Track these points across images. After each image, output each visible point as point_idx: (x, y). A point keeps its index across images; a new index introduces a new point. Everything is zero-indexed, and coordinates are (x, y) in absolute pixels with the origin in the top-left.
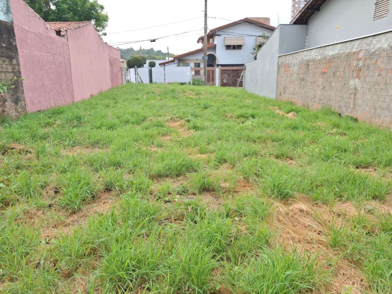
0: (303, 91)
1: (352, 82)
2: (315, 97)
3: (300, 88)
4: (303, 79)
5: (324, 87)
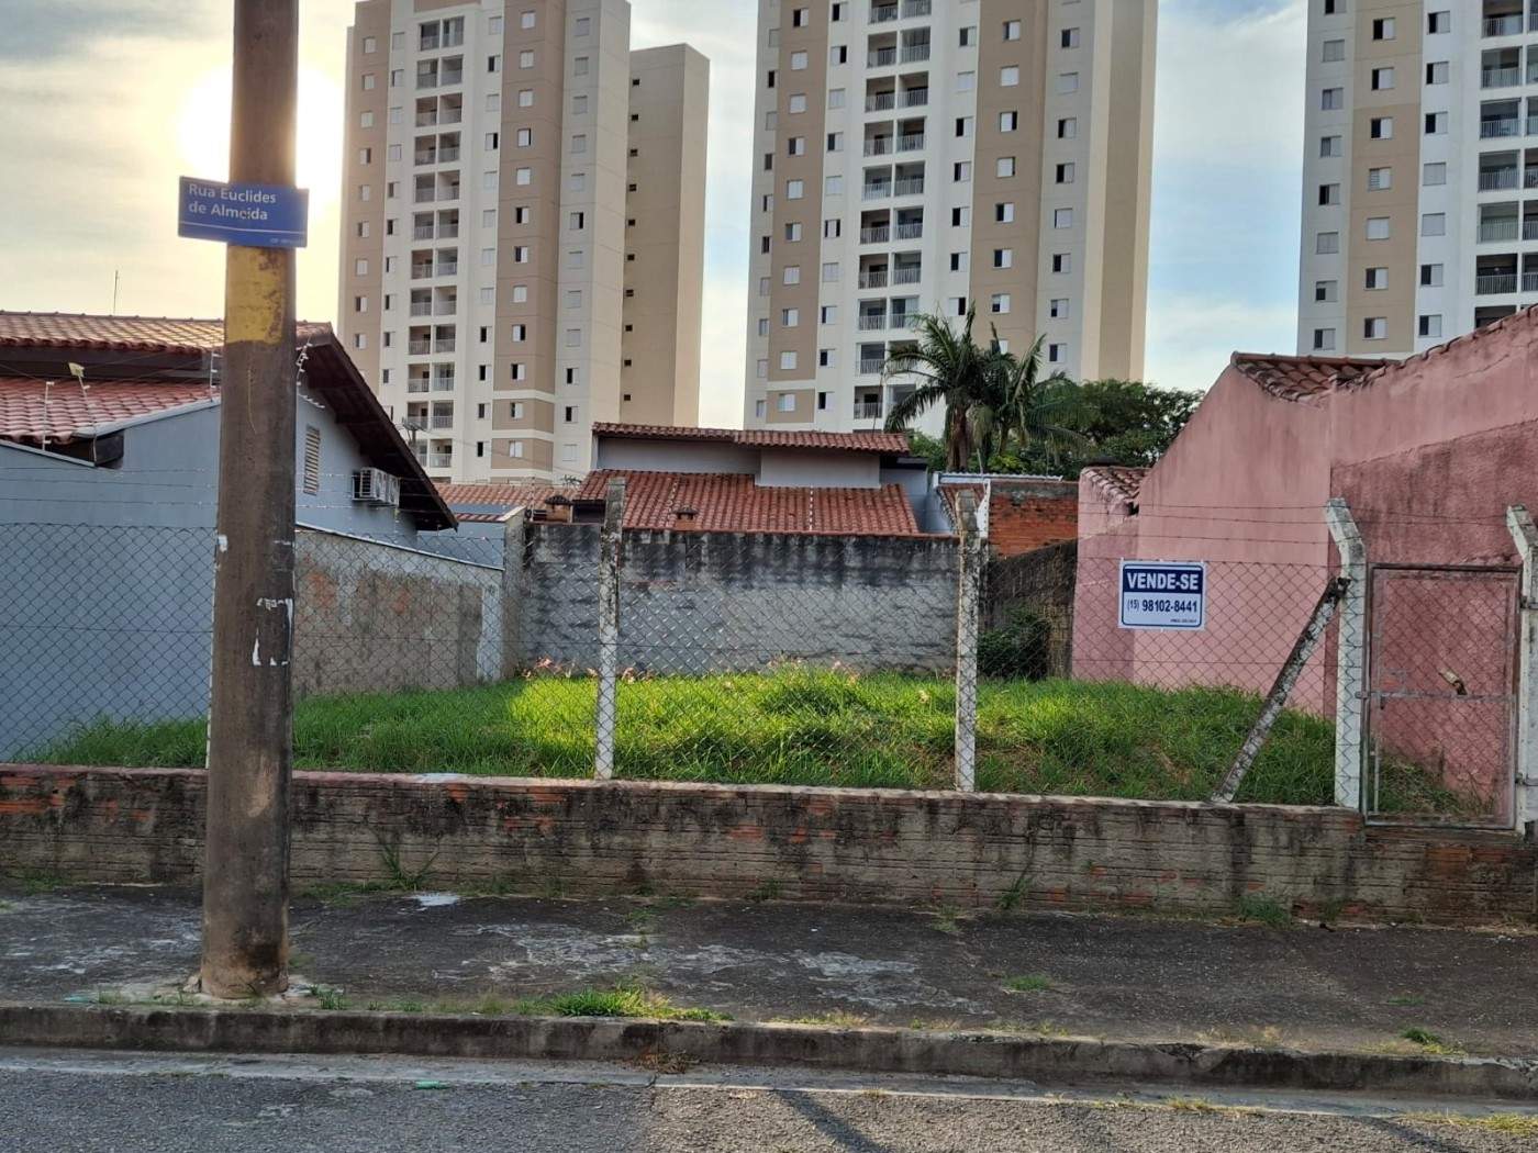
0: (368, 665)
1: (426, 634)
2: (388, 672)
3: (362, 655)
4: (367, 629)
5: (401, 646)
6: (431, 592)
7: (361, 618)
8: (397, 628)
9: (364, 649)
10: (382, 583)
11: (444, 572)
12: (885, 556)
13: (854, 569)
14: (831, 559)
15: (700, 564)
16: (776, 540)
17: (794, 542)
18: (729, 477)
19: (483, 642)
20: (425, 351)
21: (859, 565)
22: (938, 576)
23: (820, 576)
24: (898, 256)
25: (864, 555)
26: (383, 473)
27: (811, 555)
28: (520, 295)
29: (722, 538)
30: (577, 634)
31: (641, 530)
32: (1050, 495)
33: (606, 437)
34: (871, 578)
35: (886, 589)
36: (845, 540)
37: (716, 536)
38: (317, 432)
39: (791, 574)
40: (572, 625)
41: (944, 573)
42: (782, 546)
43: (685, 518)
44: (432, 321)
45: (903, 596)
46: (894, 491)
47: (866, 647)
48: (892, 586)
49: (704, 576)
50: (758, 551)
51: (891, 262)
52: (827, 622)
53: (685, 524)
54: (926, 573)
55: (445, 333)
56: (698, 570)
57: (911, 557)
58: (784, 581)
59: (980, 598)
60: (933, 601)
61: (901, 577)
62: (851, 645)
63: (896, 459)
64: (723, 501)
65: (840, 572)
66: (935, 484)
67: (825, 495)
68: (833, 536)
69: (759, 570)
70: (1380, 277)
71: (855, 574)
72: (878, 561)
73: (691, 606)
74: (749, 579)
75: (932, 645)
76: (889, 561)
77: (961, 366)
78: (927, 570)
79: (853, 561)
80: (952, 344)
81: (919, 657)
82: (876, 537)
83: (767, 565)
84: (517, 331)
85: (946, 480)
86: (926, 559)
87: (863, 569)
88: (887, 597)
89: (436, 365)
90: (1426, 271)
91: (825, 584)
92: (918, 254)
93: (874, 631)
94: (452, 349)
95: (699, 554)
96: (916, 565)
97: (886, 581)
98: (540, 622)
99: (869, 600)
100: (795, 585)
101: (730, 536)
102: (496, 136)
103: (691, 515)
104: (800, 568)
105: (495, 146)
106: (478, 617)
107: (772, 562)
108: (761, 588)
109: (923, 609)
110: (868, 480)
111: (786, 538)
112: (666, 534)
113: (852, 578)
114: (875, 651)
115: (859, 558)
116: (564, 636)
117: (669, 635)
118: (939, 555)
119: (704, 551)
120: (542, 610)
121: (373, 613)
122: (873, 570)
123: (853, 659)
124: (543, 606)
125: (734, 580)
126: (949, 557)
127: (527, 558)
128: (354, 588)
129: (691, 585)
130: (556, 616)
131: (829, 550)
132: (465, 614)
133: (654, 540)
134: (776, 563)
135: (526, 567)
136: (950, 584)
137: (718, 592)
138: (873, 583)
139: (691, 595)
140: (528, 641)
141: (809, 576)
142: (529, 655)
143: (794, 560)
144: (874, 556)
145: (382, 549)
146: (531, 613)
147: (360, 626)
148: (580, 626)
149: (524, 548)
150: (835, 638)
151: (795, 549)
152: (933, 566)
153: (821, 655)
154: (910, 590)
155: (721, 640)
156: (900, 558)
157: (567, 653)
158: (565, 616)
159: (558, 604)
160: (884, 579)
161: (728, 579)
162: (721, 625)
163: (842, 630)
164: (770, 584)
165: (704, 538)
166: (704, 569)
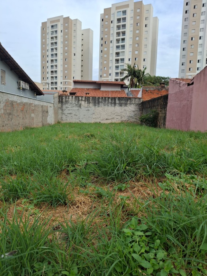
0: (11, 122)
1: (32, 115)
2: (19, 124)
3: (8, 120)
4: (10, 114)
5: (23, 118)
6: (33, 106)
7: (8, 111)
8: (22, 114)
9: (9, 119)
10: (15, 104)
11: (37, 103)
12: (123, 101)
13: (117, 103)
14: (113, 101)
15: (90, 103)
16: (104, 98)
17: (107, 98)
18: (96, 89)
19: (49, 116)
20: (53, 74)
23: (111, 105)
24: (121, 59)
26: (24, 82)
27: (110, 100)
28: (66, 66)
30: (69, 115)
31: (79, 96)
32: (153, 89)
33: (76, 82)
34: (121, 105)
36: (116, 98)
37: (93, 97)
38: (5, 71)
40: (68, 114)
41: (134, 104)
43: (87, 94)
44: (54, 70)
45: (126, 108)
46: (123, 91)
47: (119, 117)
48: (124, 106)
49: (91, 105)
50: (100, 100)
51: (120, 60)
52: (113, 113)
53: (88, 95)
54: (130, 104)
56: (90, 104)
57: (128, 101)
58: (105, 105)
60: (132, 109)
61: (126, 104)
62: (118, 117)
63: (123, 86)
64: (95, 92)
65: (115, 104)
66: (129, 90)
67: (112, 92)
68: (114, 97)
69: (101, 104)
70: (192, 61)
71: (118, 104)
72: (122, 102)
73: (89, 110)
74: (99, 105)
75: (131, 117)
76: (124, 102)
77: (133, 72)
79: (117, 102)
80: (131, 69)
81: (129, 119)
82: (121, 97)
83: (102, 102)
85: (131, 89)
86: (130, 101)
87: (119, 103)
88: (124, 108)
89: (55, 76)
90: (199, 61)
91: (112, 106)
92: (124, 59)
93: (121, 114)
94: (57, 74)
96: (129, 102)
98: (62, 113)
99: (120, 109)
100: (107, 106)
101: (95, 97)
103: (88, 94)
104: (108, 103)
106: (47, 112)
109: (130, 110)
110: (119, 89)
111: (105, 98)
112: (84, 97)
113: (117, 105)
114: (121, 118)
115: (118, 101)
116: (66, 116)
117: (85, 115)
118: (133, 100)
119: (91, 100)
120: (62, 111)
121: (12, 110)
122: (121, 103)
123: (117, 119)
124: (62, 110)
125: (96, 105)
126: (135, 101)
127: (59, 101)
128: (4, 104)
129: (88, 106)
130: (65, 112)
131: (113, 100)
132: (44, 111)
133: (82, 98)
134: (104, 102)
135: (59, 103)
136: (135, 106)
137: (93, 108)
138: (121, 106)
139: (88, 108)
140: (60, 117)
141: (110, 105)
142: (60, 119)
143: (107, 102)
144: (121, 101)
145: (14, 96)
146: (60, 111)
147: (7, 113)
148: (69, 114)
149: (58, 100)
150: (114, 116)
151: (107, 100)
152: (132, 103)
153: (112, 119)
154: (127, 107)
155: (94, 116)
156: (126, 101)
157: (67, 119)
158: (66, 112)
159: (65, 110)
160: (123, 105)
161: (95, 105)
162: (94, 113)
163: (115, 114)
164: (102, 106)
165: (91, 98)
166: (91, 103)
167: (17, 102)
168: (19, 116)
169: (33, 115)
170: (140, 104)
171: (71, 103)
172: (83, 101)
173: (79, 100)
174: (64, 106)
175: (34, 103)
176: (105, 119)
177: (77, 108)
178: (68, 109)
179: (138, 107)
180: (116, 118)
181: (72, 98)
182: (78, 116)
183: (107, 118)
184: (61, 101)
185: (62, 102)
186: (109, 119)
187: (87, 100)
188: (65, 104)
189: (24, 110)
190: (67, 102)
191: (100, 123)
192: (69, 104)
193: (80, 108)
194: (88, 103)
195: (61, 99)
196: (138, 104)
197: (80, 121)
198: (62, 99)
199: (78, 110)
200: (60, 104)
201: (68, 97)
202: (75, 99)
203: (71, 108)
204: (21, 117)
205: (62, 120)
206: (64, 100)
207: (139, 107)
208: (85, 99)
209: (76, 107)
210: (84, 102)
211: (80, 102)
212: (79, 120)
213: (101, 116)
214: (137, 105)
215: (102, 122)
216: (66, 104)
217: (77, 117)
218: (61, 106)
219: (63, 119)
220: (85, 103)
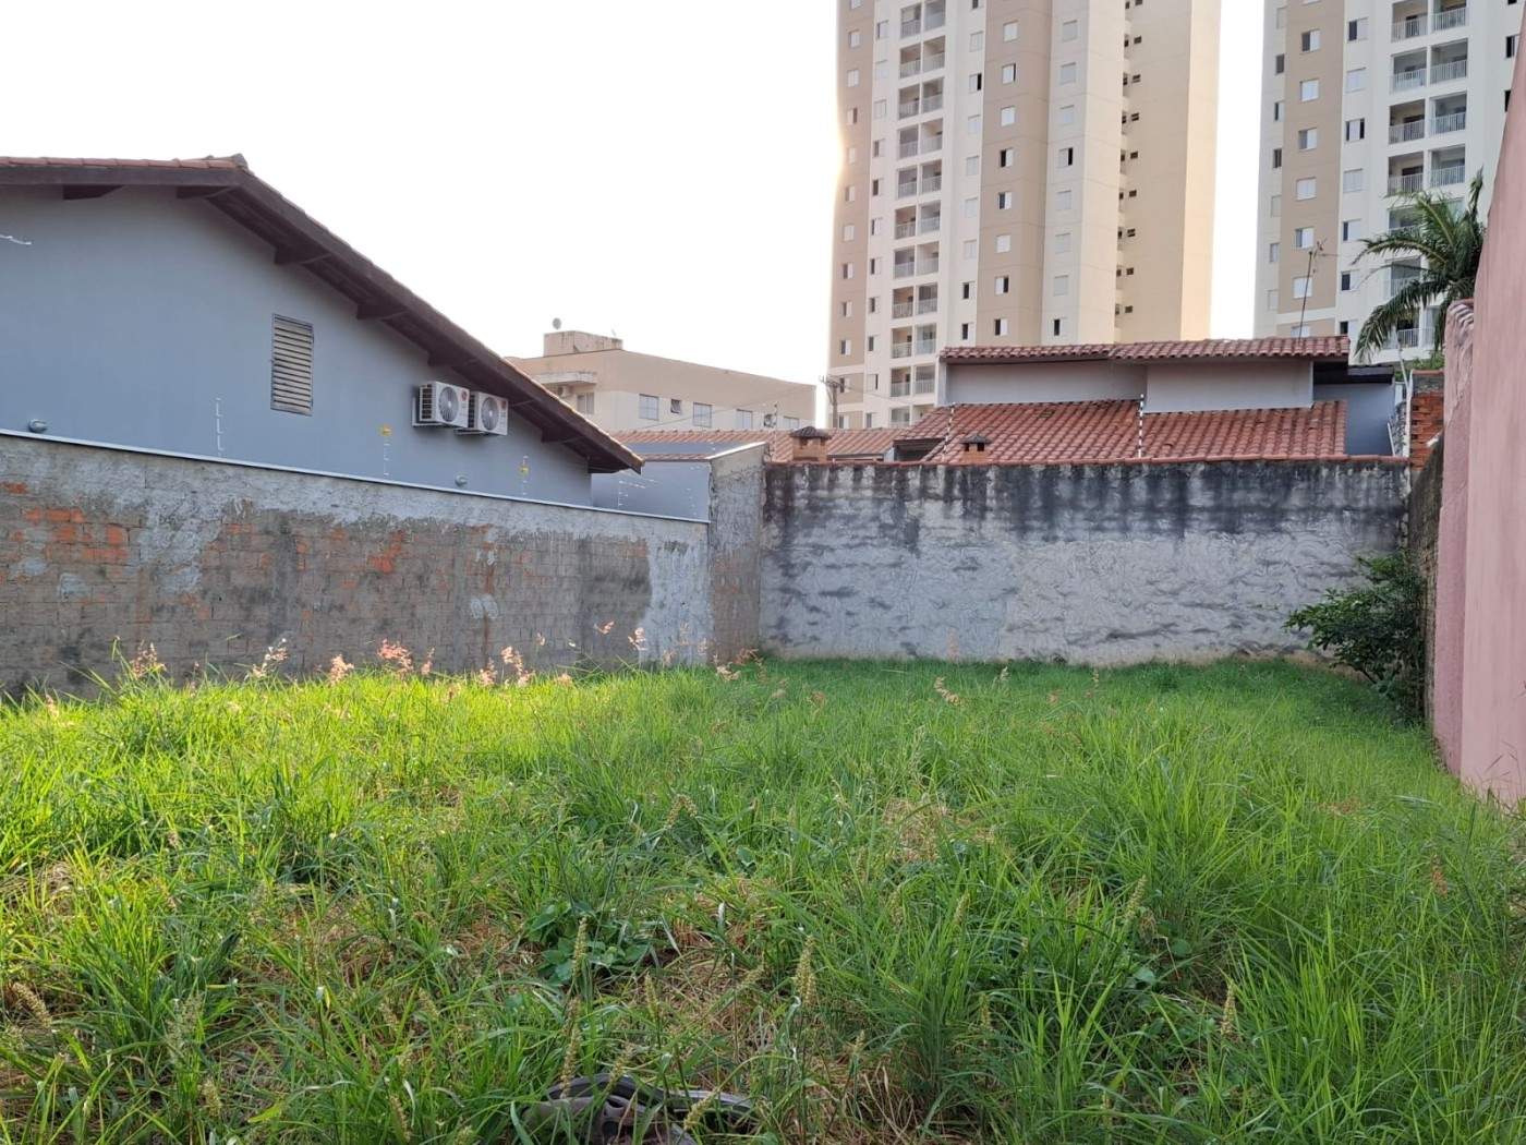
1: (475, 603)
4: (259, 596)
6: (487, 547)
7: (239, 580)
8: (374, 597)
9: (251, 626)
10: (315, 531)
11: (526, 520)
12: (1249, 490)
13: (1202, 509)
14: (1168, 496)
15: (984, 509)
16: (1089, 473)
17: (1114, 474)
18: (1109, 405)
19: (651, 613)
21: (1210, 503)
22: (1331, 516)
23: (1152, 520)
25: (1217, 488)
26: (457, 390)
27: (1140, 488)
28: (1004, 244)
29: (1015, 473)
30: (829, 603)
34: (1228, 522)
35: (1251, 536)
36: (1189, 469)
37: (1006, 471)
38: (309, 327)
39: (1110, 519)
40: (824, 594)
41: (1340, 511)
42: (1097, 480)
44: (915, 281)
45: (1275, 546)
46: (1329, 410)
47: (1220, 621)
48: (1259, 534)
49: (991, 526)
50: (1064, 489)
52: (1164, 586)
53: (973, 457)
54: (1312, 512)
55: (928, 293)
56: (983, 518)
57: (1288, 486)
58: (1099, 529)
59: (1395, 547)
60: (1325, 554)
61: (1273, 518)
62: (1203, 618)
65: (1181, 514)
68: (1171, 463)
69: (1066, 515)
71: (1205, 516)
72: (1238, 496)
73: (973, 566)
74: (1052, 526)
76: (1254, 497)
78: (1315, 508)
79: (1199, 497)
82: (1234, 462)
83: (1074, 505)
84: (1001, 282)
86: (1312, 492)
87: (1218, 508)
88: (1252, 547)
89: (919, 328)
91: (1159, 532)
92: (1462, 149)
93: (1234, 597)
94: (934, 309)
95: (983, 493)
96: (1296, 500)
97: (1251, 525)
98: (785, 590)
99: (1227, 554)
100: (1117, 534)
101: (1026, 469)
102: (980, 77)
103: (981, 447)
104: (1124, 510)
105: (979, 87)
106: (637, 583)
107: (1084, 504)
108: (1068, 540)
109: (1307, 565)
110: (1300, 396)
111: (1102, 469)
112: (941, 470)
113: (1199, 522)
114: (1234, 626)
115: (1210, 494)
116: (814, 609)
117: (944, 605)
118: (1331, 485)
119: (990, 492)
120: (785, 574)
121: (282, 575)
122: (1231, 510)
123: (1202, 638)
124: (787, 569)
125: (1031, 529)
126: (1347, 487)
127: (768, 508)
128: (210, 535)
129: (973, 537)
130: (803, 582)
131: (1165, 483)
132: (599, 579)
133: (924, 479)
134: (1090, 505)
135: (768, 520)
136: (1348, 527)
137: (1009, 546)
138: (1231, 528)
139: (972, 552)
140: (769, 617)
141: (1137, 522)
142: (773, 632)
143: (1115, 500)
144: (1234, 489)
145: (309, 480)
146: (772, 578)
147: (237, 592)
148: (831, 594)
149: (764, 496)
150: (1175, 609)
151: (1116, 484)
152: (1322, 502)
153: (1155, 633)
154: (1286, 538)
155: (1014, 611)
156: (1272, 491)
157: (816, 631)
158: (813, 581)
159: (809, 564)
160: (1248, 522)
161: (1023, 529)
162: (1013, 591)
163: (1185, 596)
164: (1080, 534)
165: (991, 474)
166: (990, 515)
167: (330, 518)
168: (341, 608)
169: (481, 604)
170: (1397, 513)
171: (848, 519)
172: (937, 498)
173: (903, 495)
174: (800, 539)
175: (495, 521)
176: (1104, 633)
177: (887, 554)
178: (829, 558)
179: (1381, 532)
180: (1190, 627)
181: (857, 479)
182: (894, 612)
183: (1116, 624)
184: (778, 503)
185: (787, 512)
186: (1132, 636)
187: (964, 490)
188: (809, 525)
189: (402, 569)
190: (819, 511)
191: (1060, 661)
192: (833, 525)
193: (914, 549)
194: (966, 514)
195: (778, 493)
196: (1379, 512)
197: (906, 645)
198: (789, 491)
199: (894, 565)
200: (774, 530)
201: (827, 475)
202: (876, 489)
203: (843, 555)
204: (366, 613)
205: (785, 639)
206: (799, 494)
207: (1389, 540)
208: (949, 483)
209: (885, 544)
210: (941, 503)
211: (912, 507)
212: (902, 638)
213: (1067, 608)
214: (1367, 523)
215: (1076, 656)
216: (811, 526)
217: (887, 618)
218: (777, 542)
219: (793, 633)
220: (947, 517)
